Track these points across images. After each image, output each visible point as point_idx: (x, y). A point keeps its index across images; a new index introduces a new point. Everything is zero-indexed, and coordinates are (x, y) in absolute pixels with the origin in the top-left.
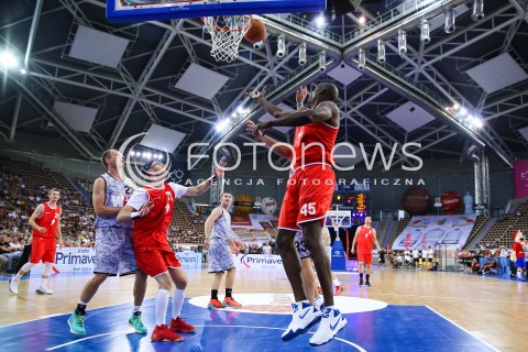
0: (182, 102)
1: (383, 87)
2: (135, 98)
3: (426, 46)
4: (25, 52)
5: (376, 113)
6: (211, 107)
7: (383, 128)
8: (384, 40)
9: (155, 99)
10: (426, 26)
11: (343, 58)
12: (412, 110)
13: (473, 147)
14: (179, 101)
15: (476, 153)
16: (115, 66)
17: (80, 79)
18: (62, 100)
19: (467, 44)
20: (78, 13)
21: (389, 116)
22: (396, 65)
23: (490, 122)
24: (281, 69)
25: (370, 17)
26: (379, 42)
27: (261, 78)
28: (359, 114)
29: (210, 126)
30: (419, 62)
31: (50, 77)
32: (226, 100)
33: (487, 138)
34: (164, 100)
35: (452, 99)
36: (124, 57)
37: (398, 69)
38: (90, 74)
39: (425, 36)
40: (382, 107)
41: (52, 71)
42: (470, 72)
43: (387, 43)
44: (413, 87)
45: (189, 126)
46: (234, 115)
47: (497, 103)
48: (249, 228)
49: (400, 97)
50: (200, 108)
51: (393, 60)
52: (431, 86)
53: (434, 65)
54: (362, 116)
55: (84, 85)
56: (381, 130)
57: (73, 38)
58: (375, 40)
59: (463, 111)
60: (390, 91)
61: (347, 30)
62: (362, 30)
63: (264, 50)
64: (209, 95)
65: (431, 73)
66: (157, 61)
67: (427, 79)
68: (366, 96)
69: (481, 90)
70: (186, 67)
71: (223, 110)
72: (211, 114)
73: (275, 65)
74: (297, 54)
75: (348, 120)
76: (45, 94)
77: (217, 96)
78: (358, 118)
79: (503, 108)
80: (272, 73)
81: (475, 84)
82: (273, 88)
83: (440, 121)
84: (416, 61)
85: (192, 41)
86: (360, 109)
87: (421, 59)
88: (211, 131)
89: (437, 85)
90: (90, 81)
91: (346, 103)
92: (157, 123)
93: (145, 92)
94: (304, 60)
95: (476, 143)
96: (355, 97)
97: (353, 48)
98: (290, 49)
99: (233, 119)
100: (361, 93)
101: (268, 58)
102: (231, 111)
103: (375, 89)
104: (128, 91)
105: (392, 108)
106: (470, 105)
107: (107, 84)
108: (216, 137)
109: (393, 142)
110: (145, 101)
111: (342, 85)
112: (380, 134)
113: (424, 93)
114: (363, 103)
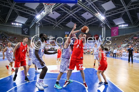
0: (27, 10)
1: (80, 8)
2: (12, 8)
5: (79, 14)
6: (35, 11)
7: (80, 18)
9: (19, 8)
12: (88, 14)
13: (102, 24)
21: (82, 15)
23: (106, 18)
29: (35, 17)
32: (39, 10)
33: (105, 22)
34: (21, 9)
35: (97, 12)
37: (84, 3)
40: (80, 13)
42: (102, 5)
44: (88, 8)
45: (29, 16)
46: (41, 14)
47: (108, 13)
49: (85, 11)
50: (32, 11)
52: (92, 8)
53: (94, 3)
54: (75, 15)
56: (80, 19)
59: (100, 15)
60: (82, 9)
64: (34, 8)
65: (93, 5)
67: (91, 6)
68: (76, 10)
69: (105, 10)
71: (38, 12)
72: (35, 13)
75: (72, 16)
77: (36, 8)
78: (74, 16)
79: (109, 14)
81: (103, 8)
83: (94, 17)
84: (89, 1)
86: (75, 13)
88: (35, 18)
89: (94, 8)
91: (71, 12)
92: (20, 15)
96: (73, 10)
99: (41, 15)
100: (75, 9)
102: (40, 13)
103: (79, 8)
104: (10, 6)
105: (83, 13)
106: (101, 13)
107: (3, 3)
108: (37, 20)
109: (83, 22)
110: (16, 9)
111: (70, 7)
112: (79, 20)
113: (91, 10)
114: (75, 12)
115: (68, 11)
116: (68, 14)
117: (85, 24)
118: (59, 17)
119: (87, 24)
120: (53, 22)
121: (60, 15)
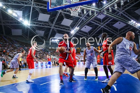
1: (111, 19)
2: (52, 28)
3: (122, 7)
4: (29, 20)
5: (110, 25)
6: (69, 28)
7: (112, 29)
8: (111, 7)
9: (57, 27)
10: (122, 1)
11: (100, 13)
12: (120, 23)
13: (138, 31)
14: (62, 27)
15: (139, 33)
16: (47, 21)
17: (40, 25)
18: (37, 30)
19: (135, 4)
20: (39, 11)
21: (114, 25)
22: (114, 12)
24: (85, 17)
25: (107, 1)
26: (110, 7)
27: (81, 20)
28: (106, 26)
29: (69, 32)
30: (121, 11)
31: (34, 25)
32: (73, 26)
34: (59, 27)
35: (131, 19)
36: (49, 19)
37: (115, 13)
38: (43, 24)
39: (122, 4)
41: (35, 24)
43: (112, 7)
44: (119, 17)
46: (75, 29)
48: (80, 55)
49: (116, 20)
50: (67, 28)
51: (114, 11)
52: (124, 17)
53: (125, 11)
55: (41, 26)
57: (38, 16)
58: (109, 7)
59: (134, 22)
60: (113, 19)
61: (101, 6)
62: (105, 5)
63: (81, 13)
64: (69, 25)
65: (124, 13)
66: (56, 19)
67: (123, 15)
68: (107, 21)
70: (63, 19)
71: (72, 28)
72: (70, 30)
73: (84, 16)
74: (89, 13)
75: (103, 28)
76: (34, 29)
77: (70, 25)
78: (105, 27)
80: (83, 18)
81: (138, 14)
82: (84, 22)
83: (128, 25)
84: (120, 11)
85: (64, 13)
86: (106, 25)
87: (121, 10)
89: (126, 16)
90: (42, 25)
91: (102, 24)
92: (58, 33)
93: (54, 26)
94: (91, 14)
95: (139, 30)
96: (104, 22)
97: (103, 10)
98: (87, 12)
99: (75, 30)
101: (82, 15)
102: (74, 28)
103: (109, 19)
104: (51, 26)
105: (114, 24)
106: (136, 20)
107: (46, 25)
108: (71, 35)
109: (115, 32)
110: (55, 28)
111: (101, 19)
112: (111, 30)
113: (123, 19)
114: (106, 23)
115: (99, 23)
116: (99, 27)
117: (117, 34)
118: (91, 30)
119: (120, 34)
120: (86, 36)
121: (91, 28)
